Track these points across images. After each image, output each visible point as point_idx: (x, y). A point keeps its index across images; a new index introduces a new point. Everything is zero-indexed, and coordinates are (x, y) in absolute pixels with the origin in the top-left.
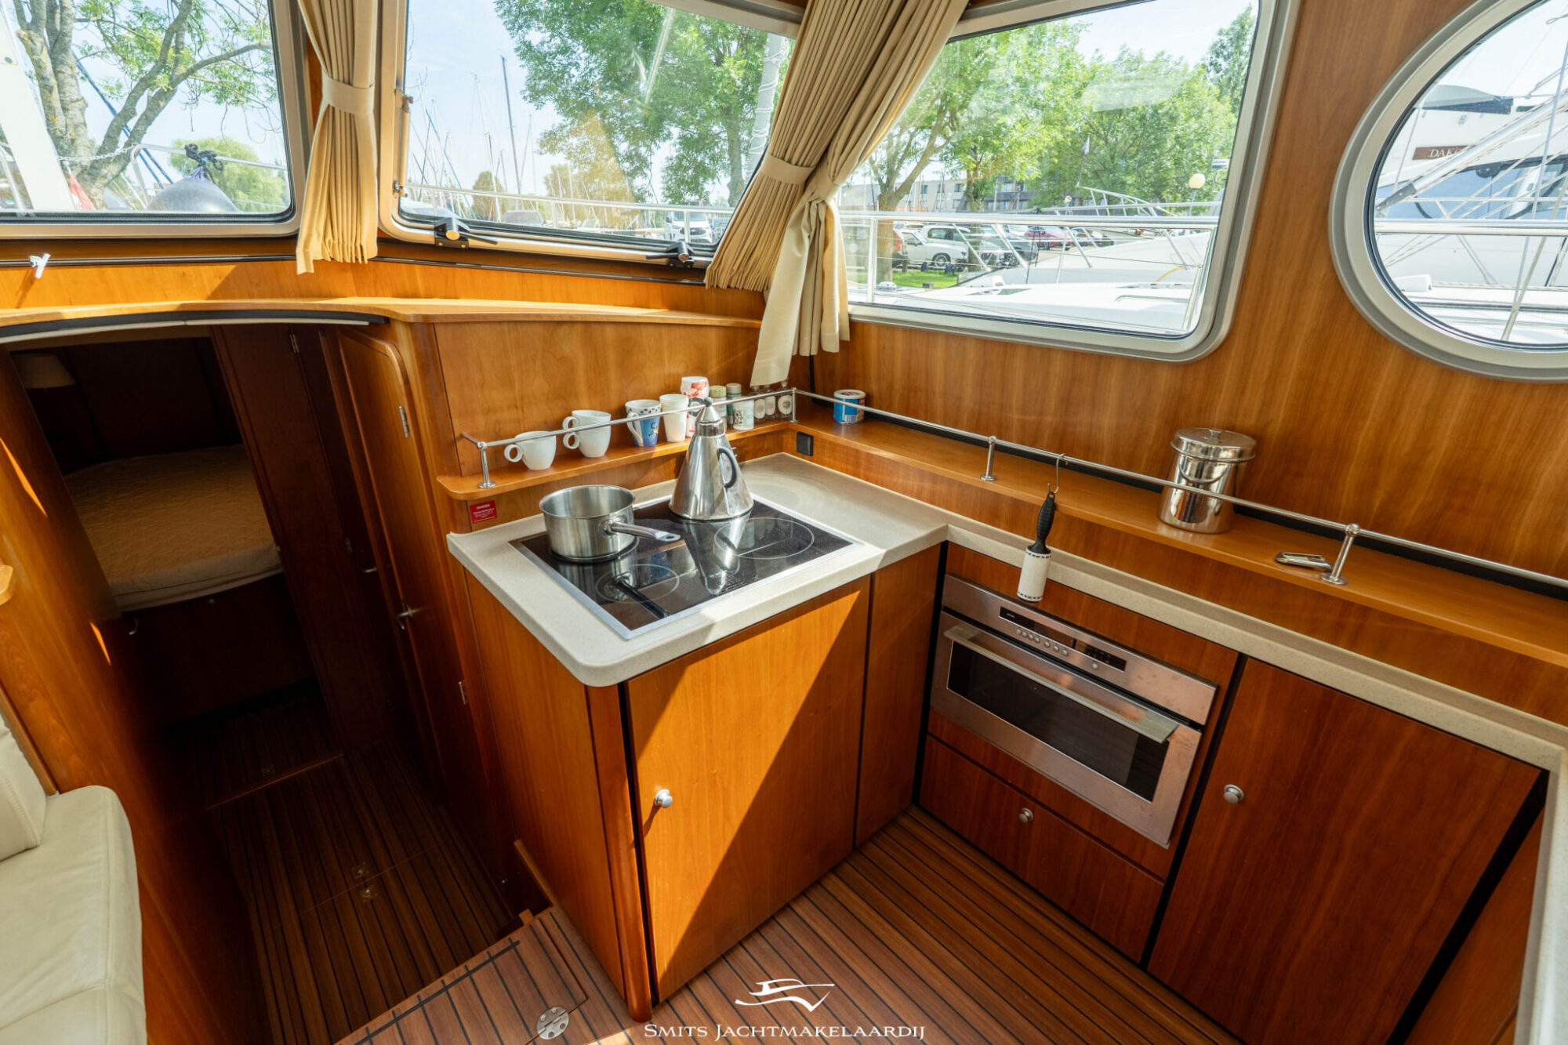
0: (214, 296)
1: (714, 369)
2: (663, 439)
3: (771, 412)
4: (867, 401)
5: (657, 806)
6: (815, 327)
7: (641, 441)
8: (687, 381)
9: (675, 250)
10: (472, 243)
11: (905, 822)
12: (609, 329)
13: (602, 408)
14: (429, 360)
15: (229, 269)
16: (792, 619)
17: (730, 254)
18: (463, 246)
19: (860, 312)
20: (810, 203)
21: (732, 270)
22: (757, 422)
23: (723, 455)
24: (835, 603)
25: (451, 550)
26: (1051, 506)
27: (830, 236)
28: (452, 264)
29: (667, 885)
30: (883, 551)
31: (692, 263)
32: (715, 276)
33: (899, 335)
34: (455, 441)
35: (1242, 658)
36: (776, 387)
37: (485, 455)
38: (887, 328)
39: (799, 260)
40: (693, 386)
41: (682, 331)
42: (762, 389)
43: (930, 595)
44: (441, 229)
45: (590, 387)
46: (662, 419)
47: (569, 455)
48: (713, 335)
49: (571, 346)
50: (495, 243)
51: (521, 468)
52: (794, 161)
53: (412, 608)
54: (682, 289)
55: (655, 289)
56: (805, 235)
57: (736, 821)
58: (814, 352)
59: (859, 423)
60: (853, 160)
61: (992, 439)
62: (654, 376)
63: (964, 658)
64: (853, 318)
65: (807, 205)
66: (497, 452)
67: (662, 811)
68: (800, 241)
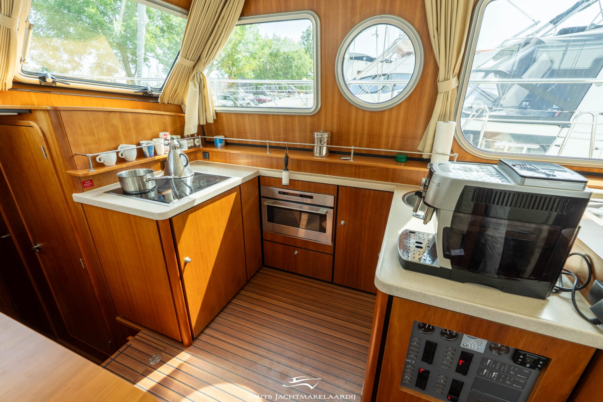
1: (170, 130)
2: (156, 154)
3: (193, 145)
4: (226, 137)
5: (186, 263)
6: (204, 114)
7: (148, 155)
8: (162, 134)
9: (146, 89)
10: (58, 84)
11: (261, 271)
12: (129, 115)
13: (133, 144)
16: (219, 200)
17: (168, 91)
18: (54, 85)
19: (219, 109)
20: (197, 73)
21: (169, 97)
22: (189, 148)
23: (182, 156)
24: (231, 195)
25: (75, 200)
26: (287, 157)
27: (205, 84)
28: (49, 92)
29: (192, 292)
30: (242, 178)
31: (153, 95)
32: (163, 99)
33: (233, 116)
34: (73, 156)
35: (338, 186)
36: (193, 135)
37: (90, 158)
38: (229, 114)
39: (196, 92)
40: (165, 135)
41: (156, 116)
42: (188, 136)
43: (257, 193)
44: (43, 78)
45: (125, 136)
46: (154, 147)
47: (121, 160)
48: (168, 118)
49: (115, 120)
50: (69, 84)
51: (102, 165)
52: (190, 58)
53: (39, 244)
54: (150, 103)
55: (139, 103)
56: (197, 84)
57: (211, 270)
58: (205, 123)
59: (224, 146)
60: (210, 59)
61: (267, 141)
62: (148, 132)
63: (271, 209)
64: (217, 111)
65: (196, 74)
66: (94, 158)
67: (188, 265)
68: (195, 85)
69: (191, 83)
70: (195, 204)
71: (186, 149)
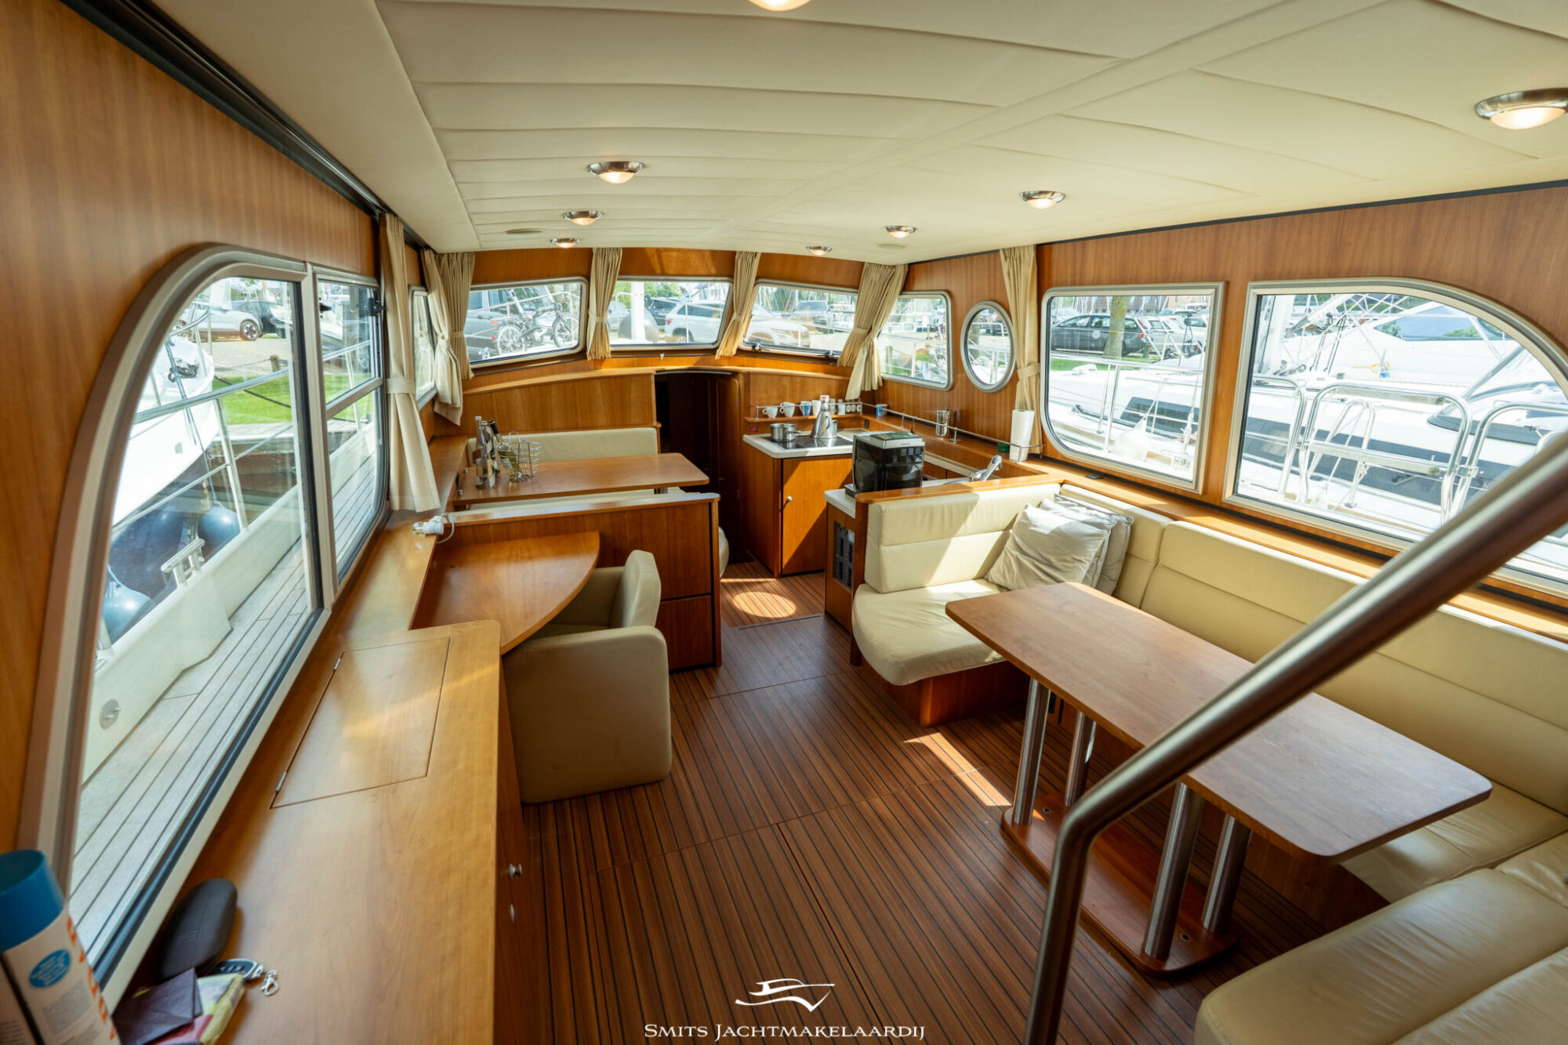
0: (695, 364)
1: (834, 393)
2: (811, 414)
3: (853, 410)
4: (888, 407)
5: (788, 501)
6: (869, 380)
7: (804, 413)
8: (822, 396)
9: (828, 353)
10: (763, 351)
12: (798, 378)
13: (793, 402)
14: (747, 384)
15: (699, 358)
17: (846, 354)
18: (760, 351)
19: (885, 376)
20: (868, 340)
21: (843, 360)
22: (846, 413)
23: (827, 418)
25: (744, 440)
27: (874, 347)
28: (755, 357)
31: (832, 358)
32: (841, 362)
34: (749, 407)
36: (856, 400)
37: (757, 410)
38: (893, 382)
39: (864, 357)
40: (824, 398)
42: (851, 401)
44: (755, 346)
45: (790, 395)
46: (812, 407)
47: (781, 415)
48: (834, 382)
49: (786, 382)
50: (769, 350)
51: (766, 416)
52: (863, 329)
54: (830, 366)
55: (820, 366)
56: (866, 350)
59: (884, 415)
60: (878, 330)
61: (904, 414)
62: (811, 394)
64: (883, 378)
66: (761, 410)
67: (789, 504)
68: (864, 352)
69: (861, 350)
70: (808, 455)
71: (842, 413)
